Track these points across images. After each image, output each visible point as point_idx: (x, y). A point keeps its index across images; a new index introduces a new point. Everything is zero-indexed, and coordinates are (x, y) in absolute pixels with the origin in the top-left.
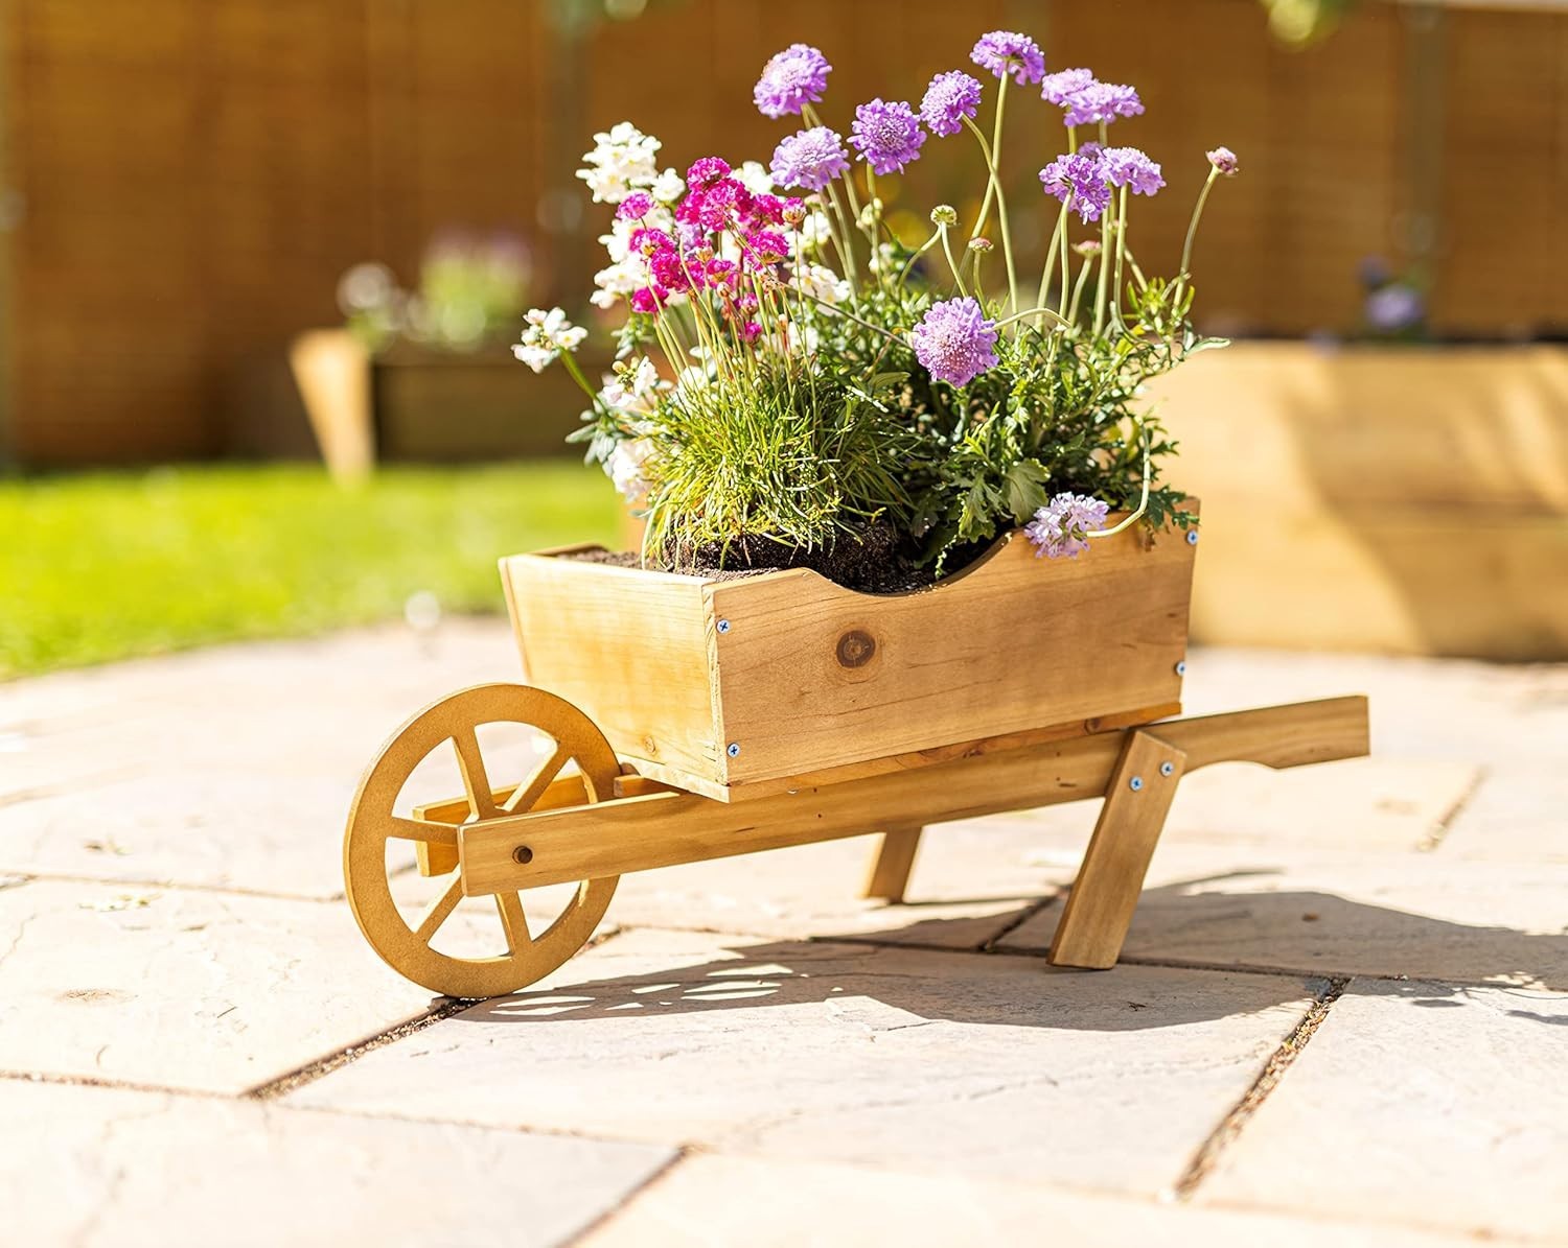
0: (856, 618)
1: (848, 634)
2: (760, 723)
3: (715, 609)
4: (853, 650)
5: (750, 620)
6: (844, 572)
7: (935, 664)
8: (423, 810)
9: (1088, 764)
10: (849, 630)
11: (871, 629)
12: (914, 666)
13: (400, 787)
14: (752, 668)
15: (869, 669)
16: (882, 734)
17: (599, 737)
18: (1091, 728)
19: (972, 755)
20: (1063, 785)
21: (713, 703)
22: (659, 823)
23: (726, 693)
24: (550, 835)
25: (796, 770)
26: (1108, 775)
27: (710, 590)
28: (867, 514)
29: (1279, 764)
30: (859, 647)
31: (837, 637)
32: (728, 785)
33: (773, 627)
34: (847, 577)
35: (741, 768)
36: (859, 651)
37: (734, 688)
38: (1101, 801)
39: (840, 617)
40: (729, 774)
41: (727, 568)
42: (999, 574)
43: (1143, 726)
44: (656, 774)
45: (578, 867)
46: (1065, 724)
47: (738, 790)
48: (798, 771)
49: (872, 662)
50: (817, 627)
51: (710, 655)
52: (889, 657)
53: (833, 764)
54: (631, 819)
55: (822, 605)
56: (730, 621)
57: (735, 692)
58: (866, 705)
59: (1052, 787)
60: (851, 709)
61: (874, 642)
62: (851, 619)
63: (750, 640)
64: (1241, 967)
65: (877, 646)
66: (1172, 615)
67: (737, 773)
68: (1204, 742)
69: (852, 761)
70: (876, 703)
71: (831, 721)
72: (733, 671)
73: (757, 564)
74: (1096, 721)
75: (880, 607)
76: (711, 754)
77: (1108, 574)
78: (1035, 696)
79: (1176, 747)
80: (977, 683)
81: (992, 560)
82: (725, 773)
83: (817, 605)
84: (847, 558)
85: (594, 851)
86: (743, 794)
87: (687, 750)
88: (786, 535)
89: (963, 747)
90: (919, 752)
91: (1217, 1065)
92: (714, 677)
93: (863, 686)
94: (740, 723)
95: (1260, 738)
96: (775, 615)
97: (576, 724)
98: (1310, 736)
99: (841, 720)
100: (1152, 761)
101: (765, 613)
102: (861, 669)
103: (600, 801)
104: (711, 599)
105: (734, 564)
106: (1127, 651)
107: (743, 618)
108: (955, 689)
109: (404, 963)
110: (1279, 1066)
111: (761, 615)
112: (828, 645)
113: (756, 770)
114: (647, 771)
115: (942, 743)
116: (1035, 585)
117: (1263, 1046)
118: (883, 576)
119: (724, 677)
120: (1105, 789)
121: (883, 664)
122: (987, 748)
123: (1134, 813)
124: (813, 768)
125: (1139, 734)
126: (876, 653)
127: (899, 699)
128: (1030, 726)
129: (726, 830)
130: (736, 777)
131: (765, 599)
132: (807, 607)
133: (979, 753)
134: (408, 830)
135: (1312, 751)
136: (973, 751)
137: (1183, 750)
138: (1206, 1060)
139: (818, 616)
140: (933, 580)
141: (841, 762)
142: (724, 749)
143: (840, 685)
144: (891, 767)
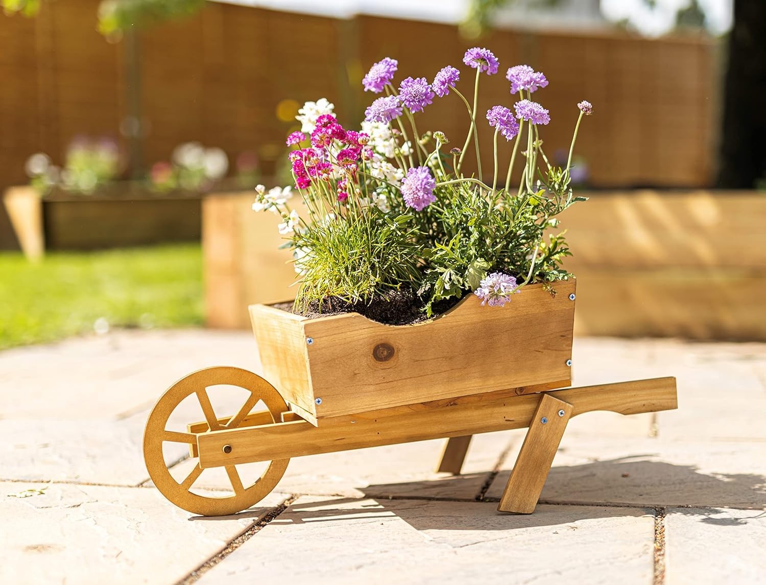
0: (383, 337)
1: (379, 345)
2: (333, 388)
3: (306, 333)
4: (382, 353)
5: (324, 338)
6: (380, 314)
7: (428, 360)
8: (190, 426)
9: (518, 410)
10: (379, 343)
11: (392, 342)
12: (417, 361)
14: (327, 361)
15: (391, 362)
16: (401, 394)
18: (518, 392)
19: (451, 405)
20: (506, 420)
22: (295, 435)
23: (313, 373)
24: (241, 440)
25: (354, 411)
26: (532, 416)
27: (303, 323)
28: (396, 286)
29: (626, 413)
30: (386, 352)
31: (373, 346)
32: (317, 418)
33: (337, 341)
34: (381, 317)
35: (323, 410)
36: (385, 353)
37: (318, 371)
38: (528, 428)
39: (374, 337)
40: (317, 413)
42: (462, 315)
43: (547, 392)
44: (297, 411)
45: (255, 456)
46: (505, 390)
47: (322, 421)
48: (355, 412)
49: (393, 359)
50: (361, 342)
51: (304, 354)
52: (403, 356)
53: (374, 409)
54: (282, 433)
55: (363, 331)
56: (313, 339)
57: (318, 373)
58: (391, 380)
59: (502, 421)
60: (383, 382)
61: (393, 349)
62: (380, 337)
63: (325, 348)
65: (396, 351)
67: (320, 413)
68: (584, 400)
69: (384, 407)
70: (396, 379)
71: (372, 388)
72: (317, 363)
73: (334, 309)
74: (521, 389)
75: (397, 331)
77: (525, 315)
78: (486, 375)
79: (566, 402)
80: (453, 369)
81: (458, 309)
82: (315, 412)
83: (361, 331)
84: (381, 308)
85: (262, 448)
86: (325, 423)
87: (304, 400)
88: (348, 296)
89: (446, 401)
90: (422, 403)
93: (389, 370)
94: (322, 388)
95: (615, 398)
96: (338, 336)
98: (643, 397)
99: (378, 387)
100: (553, 409)
101: (333, 335)
102: (387, 362)
104: (304, 327)
106: (538, 354)
107: (321, 337)
108: (439, 373)
111: (331, 335)
112: (369, 350)
113: (331, 411)
115: (434, 399)
116: (483, 321)
118: (403, 316)
119: (312, 365)
120: (529, 423)
121: (399, 360)
122: (461, 401)
124: (363, 411)
125: (546, 395)
126: (395, 354)
127: (409, 377)
128: (484, 391)
129: (330, 439)
130: (320, 415)
131: (332, 328)
132: (356, 332)
133: (456, 404)
134: (177, 437)
135: (644, 405)
136: (452, 403)
137: (571, 404)
139: (362, 336)
140: (426, 318)
141: (379, 408)
142: (313, 400)
143: (375, 370)
144: (407, 410)
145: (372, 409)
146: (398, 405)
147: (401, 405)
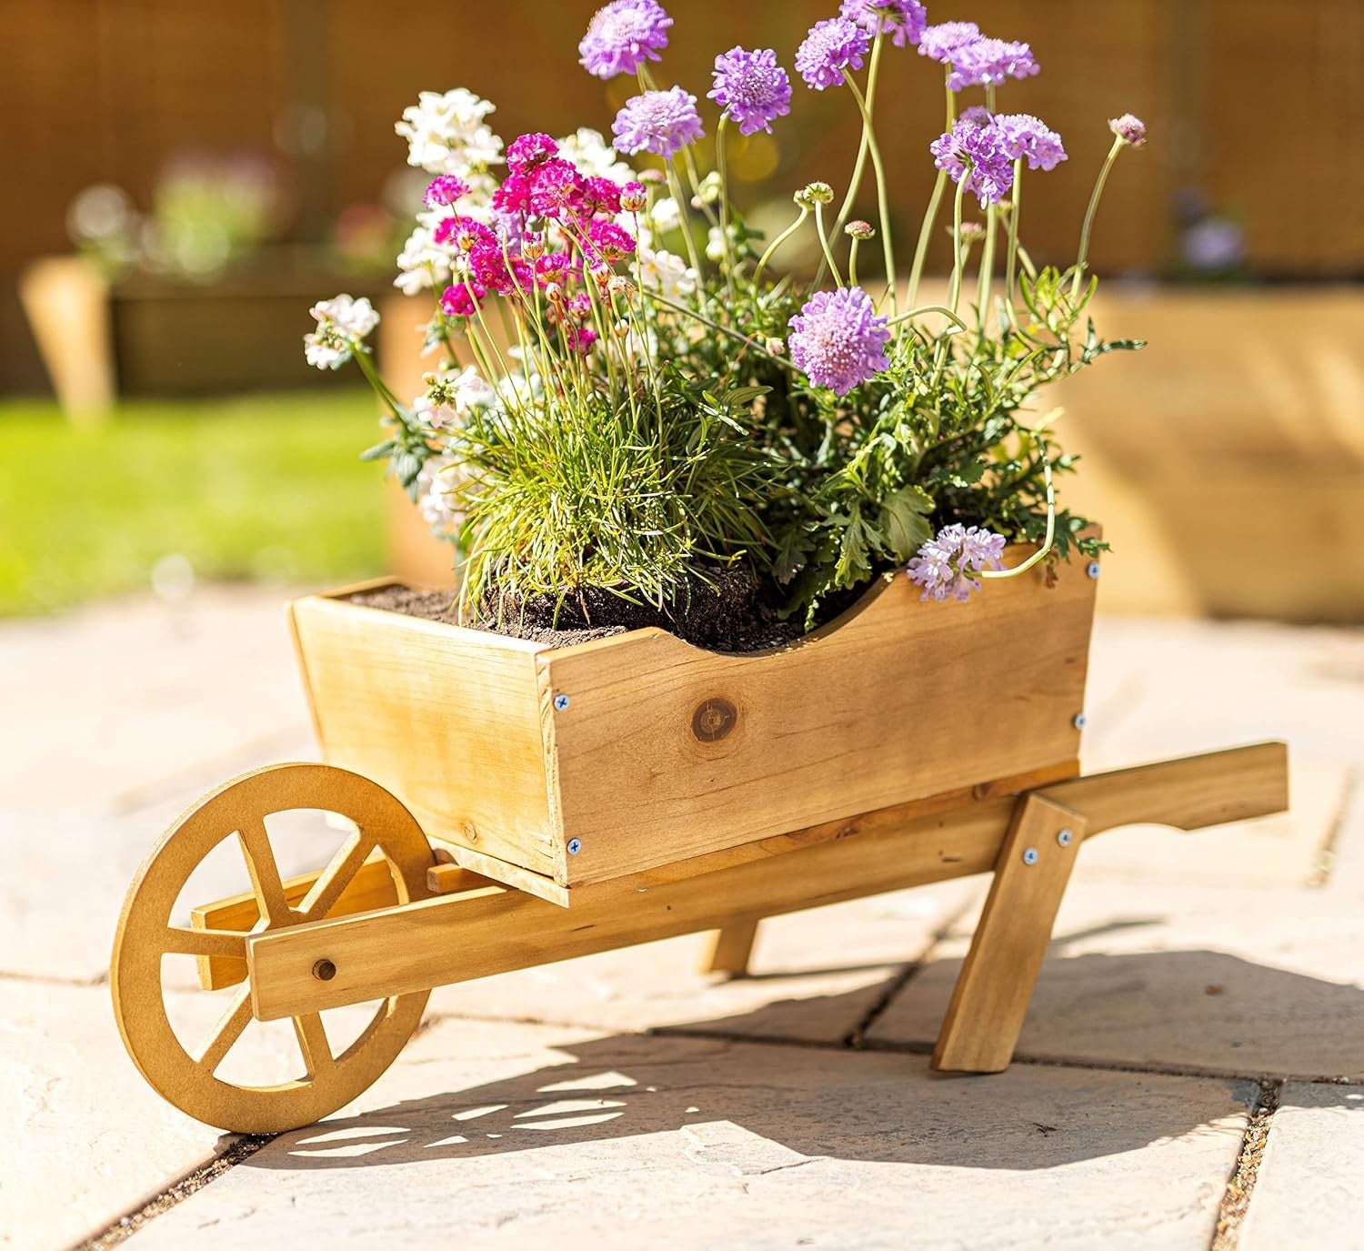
0: (715, 684)
1: (705, 703)
2: (605, 813)
3: (552, 684)
4: (712, 721)
5: (592, 693)
6: (699, 628)
7: (805, 731)
8: (203, 913)
9: (976, 834)
10: (706, 698)
11: (731, 696)
12: (781, 736)
13: (177, 894)
14: (595, 749)
15: (729, 743)
16: (745, 817)
17: (409, 820)
18: (979, 795)
19: (846, 835)
20: (947, 860)
21: (549, 790)
22: (483, 925)
23: (564, 780)
24: (357, 945)
25: (647, 864)
26: (996, 846)
27: (545, 660)
28: (725, 558)
29: (1189, 825)
30: (719, 718)
31: (693, 707)
32: (568, 887)
33: (619, 700)
34: (702, 634)
35: (582, 867)
36: (718, 721)
37: (574, 774)
38: (988, 878)
39: (696, 684)
40: (569, 874)
41: (561, 626)
42: (879, 623)
43: (1035, 790)
44: (478, 863)
45: (390, 981)
46: (950, 792)
47: (579, 892)
48: (648, 866)
49: (733, 734)
50: (670, 697)
51: (545, 736)
52: (753, 727)
53: (689, 855)
54: (451, 921)
55: (675, 670)
56: (569, 696)
57: (575, 778)
58: (727, 784)
59: (935, 862)
60: (710, 789)
61: (735, 711)
62: (710, 685)
63: (592, 717)
64: (1154, 1066)
65: (739, 716)
66: (1070, 661)
67: (578, 873)
68: (1106, 803)
69: (711, 849)
70: (737, 782)
71: (687, 805)
72: (573, 754)
73: (596, 622)
74: (985, 787)
75: (743, 669)
76: (548, 851)
77: (1000, 617)
78: (917, 761)
79: (1074, 811)
80: (852, 751)
81: (869, 608)
82: (564, 873)
83: (670, 672)
84: (703, 611)
85: (408, 961)
86: (585, 896)
87: (516, 842)
88: (631, 589)
89: (834, 826)
90: (787, 834)
91: (1160, 1222)
92: (551, 762)
93: (722, 762)
94: (581, 815)
95: (1168, 796)
96: (621, 686)
97: (381, 807)
98: (1225, 790)
99: (698, 804)
100: (1048, 829)
101: (611, 684)
102: (721, 742)
103: (413, 899)
104: (546, 672)
105: (570, 621)
106: (1022, 704)
107: (585, 691)
108: (826, 760)
109: (186, 1099)
110: (1231, 1220)
111: (607, 686)
112: (683, 716)
113: (600, 868)
114: (466, 859)
115: (812, 823)
116: (918, 635)
117: (1206, 1191)
118: (743, 629)
119: (563, 761)
120: (994, 862)
121: (746, 735)
122: (863, 825)
123: (1028, 891)
124: (666, 861)
125: (1033, 800)
126: (737, 723)
127: (764, 774)
128: (911, 797)
129: (561, 929)
130: (576, 878)
131: (610, 667)
132: (658, 675)
133: (854, 832)
134: (187, 943)
135: (1224, 809)
136: (848, 830)
137: (1082, 814)
138: (1145, 1214)
139: (671, 683)
140: (801, 633)
141: (697, 852)
142: (562, 845)
143: (696, 764)
144: (755, 853)
145: (684, 856)
146: (739, 842)
147: (745, 841)
